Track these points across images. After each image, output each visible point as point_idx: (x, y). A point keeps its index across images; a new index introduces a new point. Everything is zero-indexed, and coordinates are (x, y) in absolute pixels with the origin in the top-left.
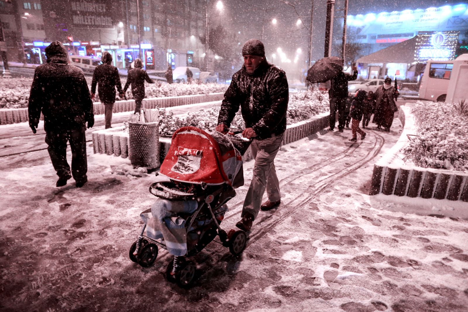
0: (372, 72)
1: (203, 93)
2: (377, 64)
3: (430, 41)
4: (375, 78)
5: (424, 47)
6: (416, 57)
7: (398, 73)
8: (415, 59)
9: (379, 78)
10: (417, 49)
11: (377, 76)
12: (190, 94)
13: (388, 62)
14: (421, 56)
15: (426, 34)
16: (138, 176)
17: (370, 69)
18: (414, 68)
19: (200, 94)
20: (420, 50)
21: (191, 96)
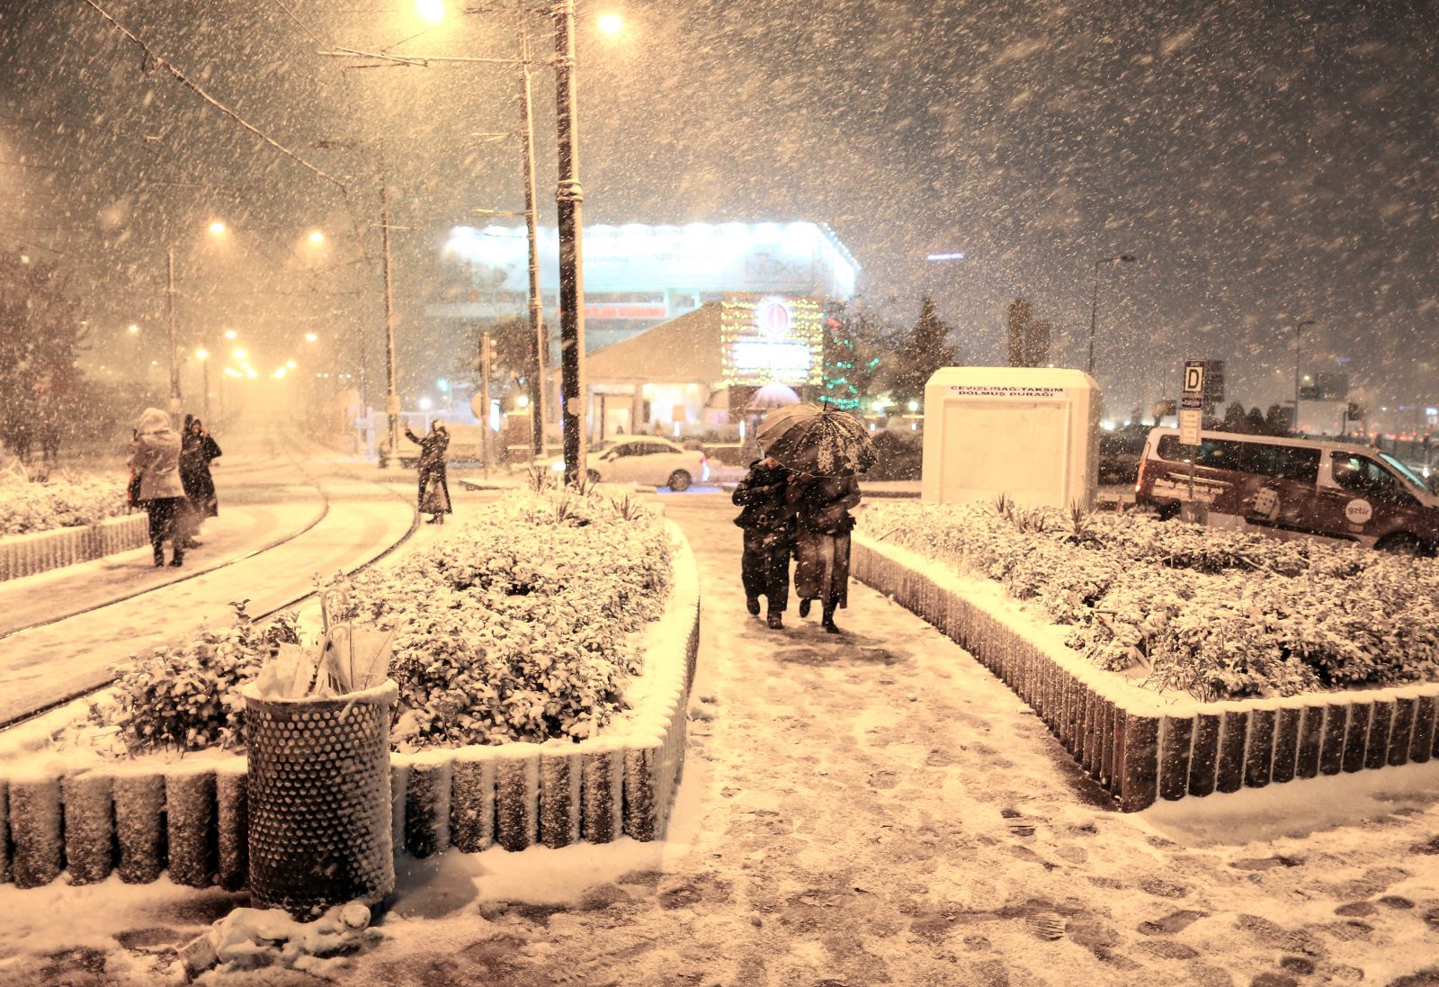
0: (610, 412)
1: (79, 522)
2: (618, 389)
3: (757, 322)
4: (620, 431)
5: (745, 339)
6: (727, 367)
7: (678, 413)
8: (725, 372)
9: (633, 433)
10: (726, 342)
11: (626, 425)
12: (24, 528)
13: (645, 380)
14: (738, 364)
15: (734, 299)
16: (350, 950)
17: (603, 401)
18: (724, 399)
19: (64, 525)
20: (735, 347)
21: (30, 537)
